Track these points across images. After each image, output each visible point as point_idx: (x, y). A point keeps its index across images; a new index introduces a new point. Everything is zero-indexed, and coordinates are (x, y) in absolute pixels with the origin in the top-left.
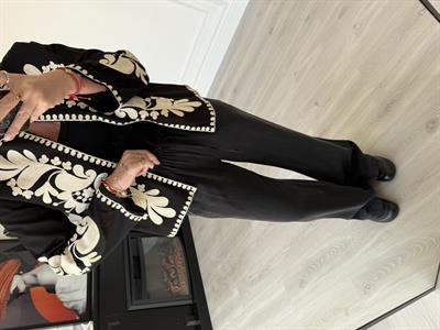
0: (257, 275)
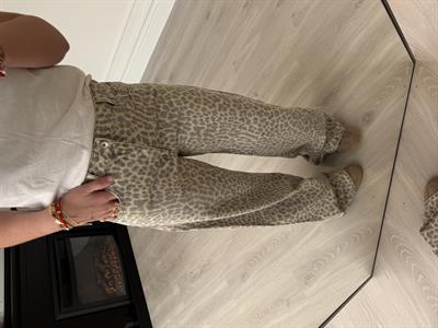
0: (198, 271)
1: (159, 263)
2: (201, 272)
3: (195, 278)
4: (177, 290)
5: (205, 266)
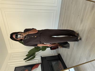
0: (79, 60)
1: (70, 62)
5: (80, 58)
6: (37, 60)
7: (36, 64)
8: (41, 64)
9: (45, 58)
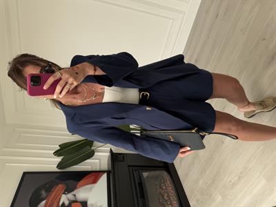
2: (239, 179)
3: (234, 184)
4: (219, 198)
5: (241, 173)
6: (98, 161)
7: (90, 170)
8: (108, 172)
9: (123, 157)
